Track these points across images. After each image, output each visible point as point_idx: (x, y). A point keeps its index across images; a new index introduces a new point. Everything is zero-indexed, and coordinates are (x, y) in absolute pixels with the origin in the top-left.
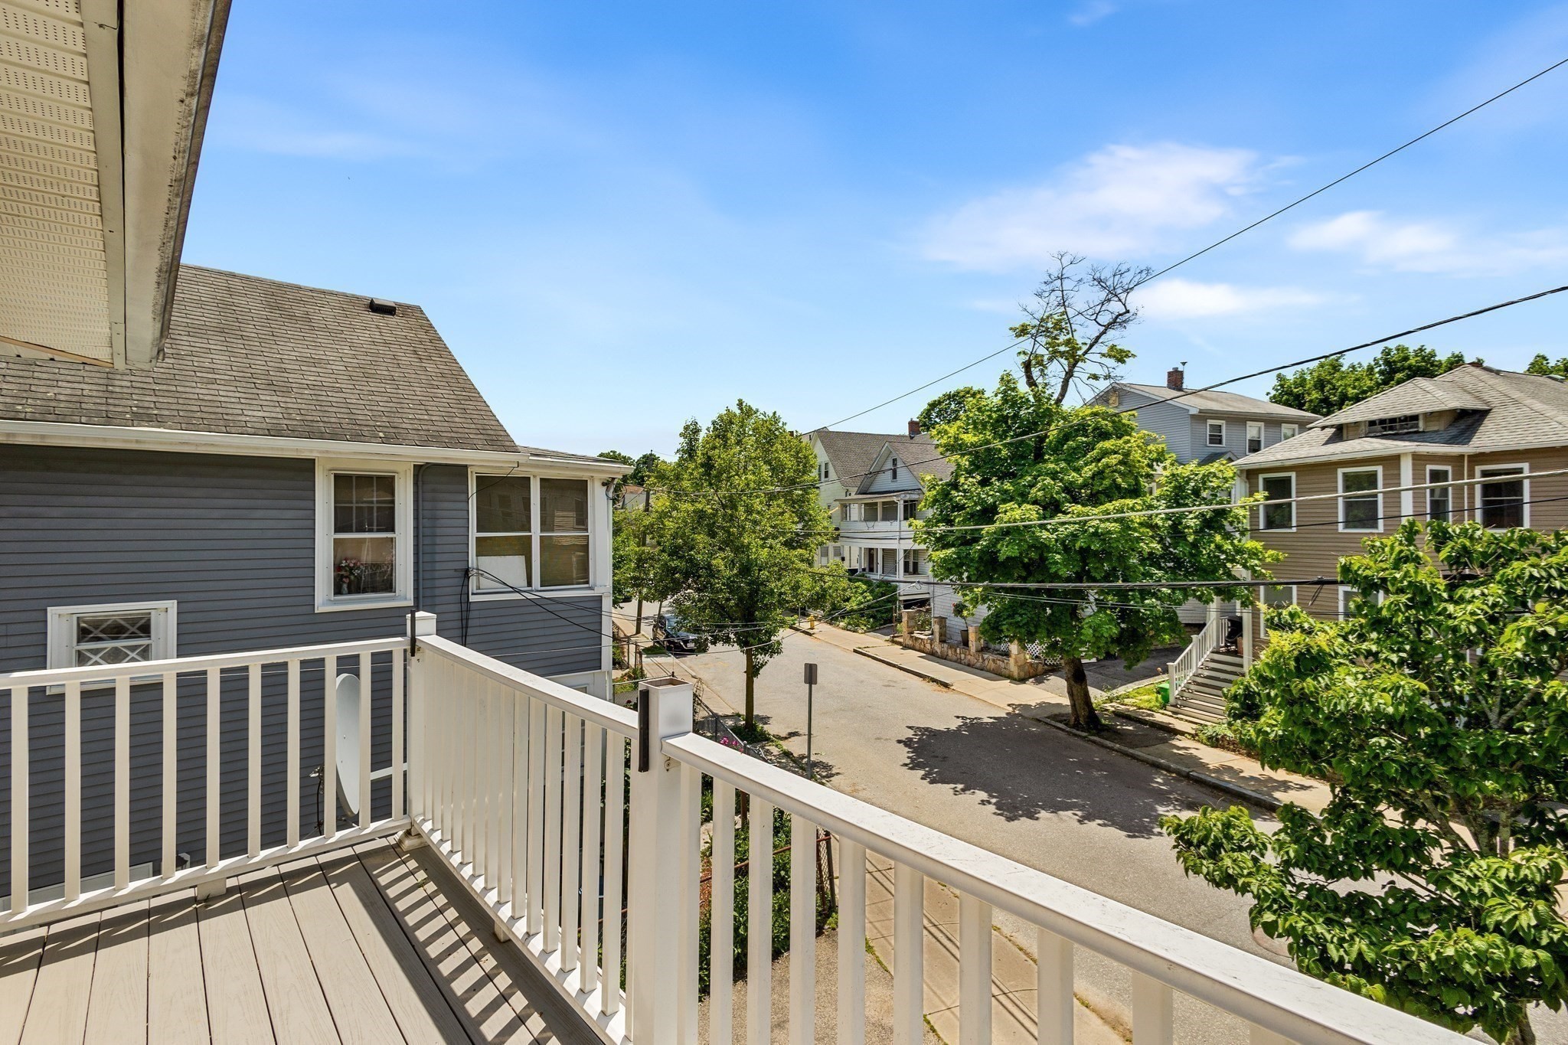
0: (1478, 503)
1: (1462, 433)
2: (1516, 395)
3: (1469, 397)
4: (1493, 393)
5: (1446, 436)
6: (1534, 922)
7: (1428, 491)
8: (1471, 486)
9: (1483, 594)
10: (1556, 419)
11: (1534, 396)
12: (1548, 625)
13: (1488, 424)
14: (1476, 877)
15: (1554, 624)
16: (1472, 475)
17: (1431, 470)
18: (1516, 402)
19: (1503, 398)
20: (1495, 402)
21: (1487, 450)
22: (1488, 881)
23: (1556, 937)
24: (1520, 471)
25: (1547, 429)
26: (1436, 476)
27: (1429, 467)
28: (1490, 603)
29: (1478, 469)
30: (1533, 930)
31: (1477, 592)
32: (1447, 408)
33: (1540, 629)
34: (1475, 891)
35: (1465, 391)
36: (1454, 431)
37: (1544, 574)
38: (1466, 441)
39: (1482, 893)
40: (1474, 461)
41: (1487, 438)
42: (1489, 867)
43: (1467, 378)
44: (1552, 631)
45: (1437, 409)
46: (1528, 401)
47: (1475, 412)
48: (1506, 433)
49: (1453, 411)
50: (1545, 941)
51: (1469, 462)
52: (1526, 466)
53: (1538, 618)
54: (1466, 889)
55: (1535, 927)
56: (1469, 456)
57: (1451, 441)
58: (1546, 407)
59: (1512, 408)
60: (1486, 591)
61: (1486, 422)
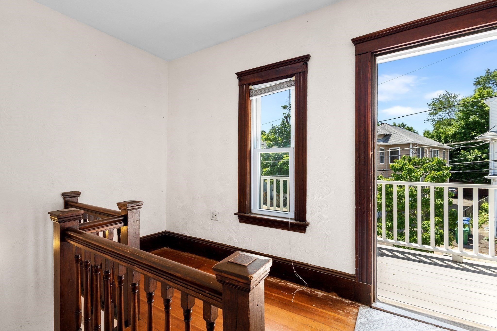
0: (389, 156)
1: (386, 140)
2: (396, 131)
3: (386, 131)
4: (391, 131)
5: (383, 140)
6: (436, 230)
7: (380, 153)
8: (388, 152)
9: (420, 171)
10: (405, 137)
11: (400, 132)
12: (435, 175)
13: (391, 138)
14: (425, 225)
15: (436, 175)
16: (388, 150)
17: (381, 149)
18: (396, 133)
19: (394, 132)
20: (392, 133)
21: (392, 144)
22: (427, 225)
23: (440, 232)
24: (398, 149)
25: (403, 139)
26: (382, 150)
27: (380, 148)
28: (422, 172)
29: (390, 148)
30: (436, 232)
31: (418, 170)
32: (383, 134)
33: (434, 176)
34: (425, 227)
35: (385, 130)
36: (384, 139)
37: (431, 166)
38: (387, 142)
39: (426, 227)
40: (389, 147)
41: (392, 141)
42: (426, 222)
43: (385, 127)
44: (436, 176)
45: (381, 134)
46: (399, 133)
47: (389, 135)
48: (395, 140)
49: (384, 134)
50: (438, 233)
51: (388, 147)
52: (399, 148)
53: (433, 174)
54: (423, 227)
55: (437, 231)
56: (388, 145)
57: (383, 142)
58: (403, 134)
59: (396, 134)
60: (420, 170)
61: (391, 137)
